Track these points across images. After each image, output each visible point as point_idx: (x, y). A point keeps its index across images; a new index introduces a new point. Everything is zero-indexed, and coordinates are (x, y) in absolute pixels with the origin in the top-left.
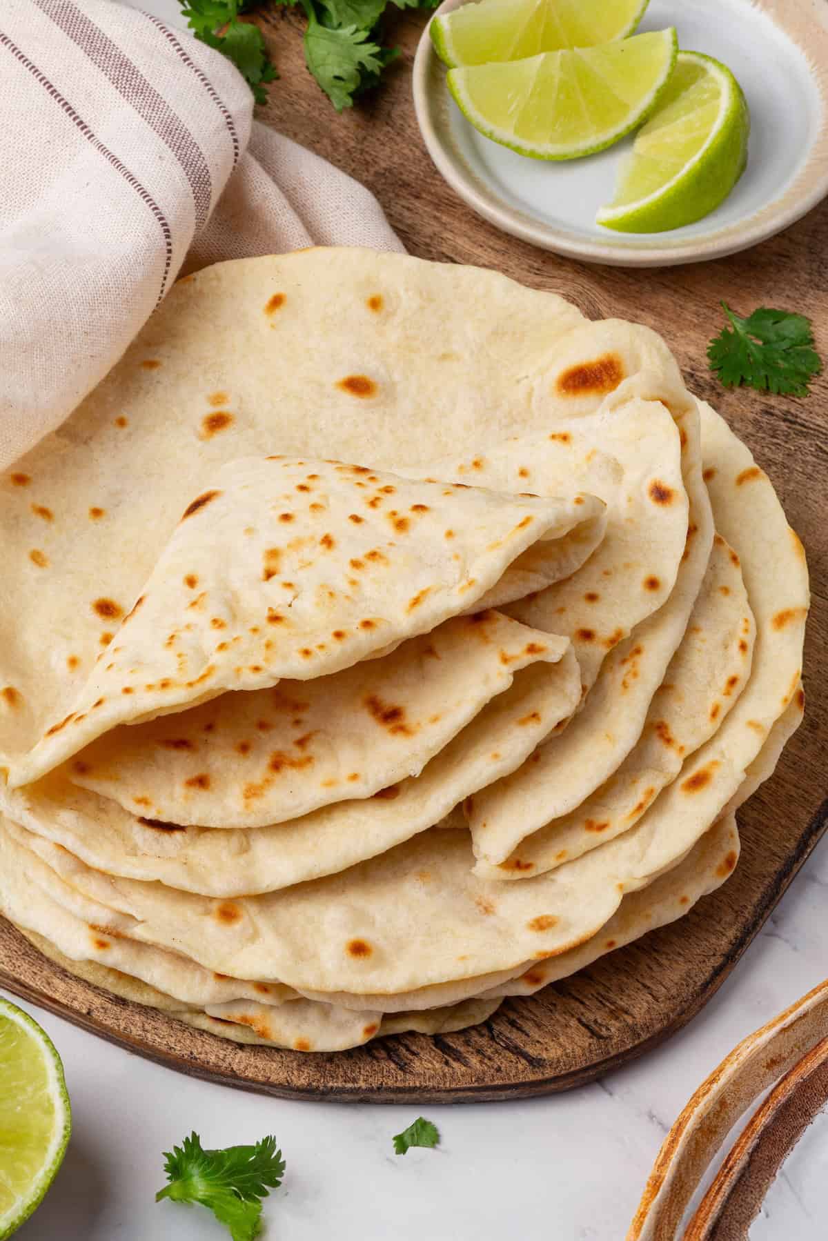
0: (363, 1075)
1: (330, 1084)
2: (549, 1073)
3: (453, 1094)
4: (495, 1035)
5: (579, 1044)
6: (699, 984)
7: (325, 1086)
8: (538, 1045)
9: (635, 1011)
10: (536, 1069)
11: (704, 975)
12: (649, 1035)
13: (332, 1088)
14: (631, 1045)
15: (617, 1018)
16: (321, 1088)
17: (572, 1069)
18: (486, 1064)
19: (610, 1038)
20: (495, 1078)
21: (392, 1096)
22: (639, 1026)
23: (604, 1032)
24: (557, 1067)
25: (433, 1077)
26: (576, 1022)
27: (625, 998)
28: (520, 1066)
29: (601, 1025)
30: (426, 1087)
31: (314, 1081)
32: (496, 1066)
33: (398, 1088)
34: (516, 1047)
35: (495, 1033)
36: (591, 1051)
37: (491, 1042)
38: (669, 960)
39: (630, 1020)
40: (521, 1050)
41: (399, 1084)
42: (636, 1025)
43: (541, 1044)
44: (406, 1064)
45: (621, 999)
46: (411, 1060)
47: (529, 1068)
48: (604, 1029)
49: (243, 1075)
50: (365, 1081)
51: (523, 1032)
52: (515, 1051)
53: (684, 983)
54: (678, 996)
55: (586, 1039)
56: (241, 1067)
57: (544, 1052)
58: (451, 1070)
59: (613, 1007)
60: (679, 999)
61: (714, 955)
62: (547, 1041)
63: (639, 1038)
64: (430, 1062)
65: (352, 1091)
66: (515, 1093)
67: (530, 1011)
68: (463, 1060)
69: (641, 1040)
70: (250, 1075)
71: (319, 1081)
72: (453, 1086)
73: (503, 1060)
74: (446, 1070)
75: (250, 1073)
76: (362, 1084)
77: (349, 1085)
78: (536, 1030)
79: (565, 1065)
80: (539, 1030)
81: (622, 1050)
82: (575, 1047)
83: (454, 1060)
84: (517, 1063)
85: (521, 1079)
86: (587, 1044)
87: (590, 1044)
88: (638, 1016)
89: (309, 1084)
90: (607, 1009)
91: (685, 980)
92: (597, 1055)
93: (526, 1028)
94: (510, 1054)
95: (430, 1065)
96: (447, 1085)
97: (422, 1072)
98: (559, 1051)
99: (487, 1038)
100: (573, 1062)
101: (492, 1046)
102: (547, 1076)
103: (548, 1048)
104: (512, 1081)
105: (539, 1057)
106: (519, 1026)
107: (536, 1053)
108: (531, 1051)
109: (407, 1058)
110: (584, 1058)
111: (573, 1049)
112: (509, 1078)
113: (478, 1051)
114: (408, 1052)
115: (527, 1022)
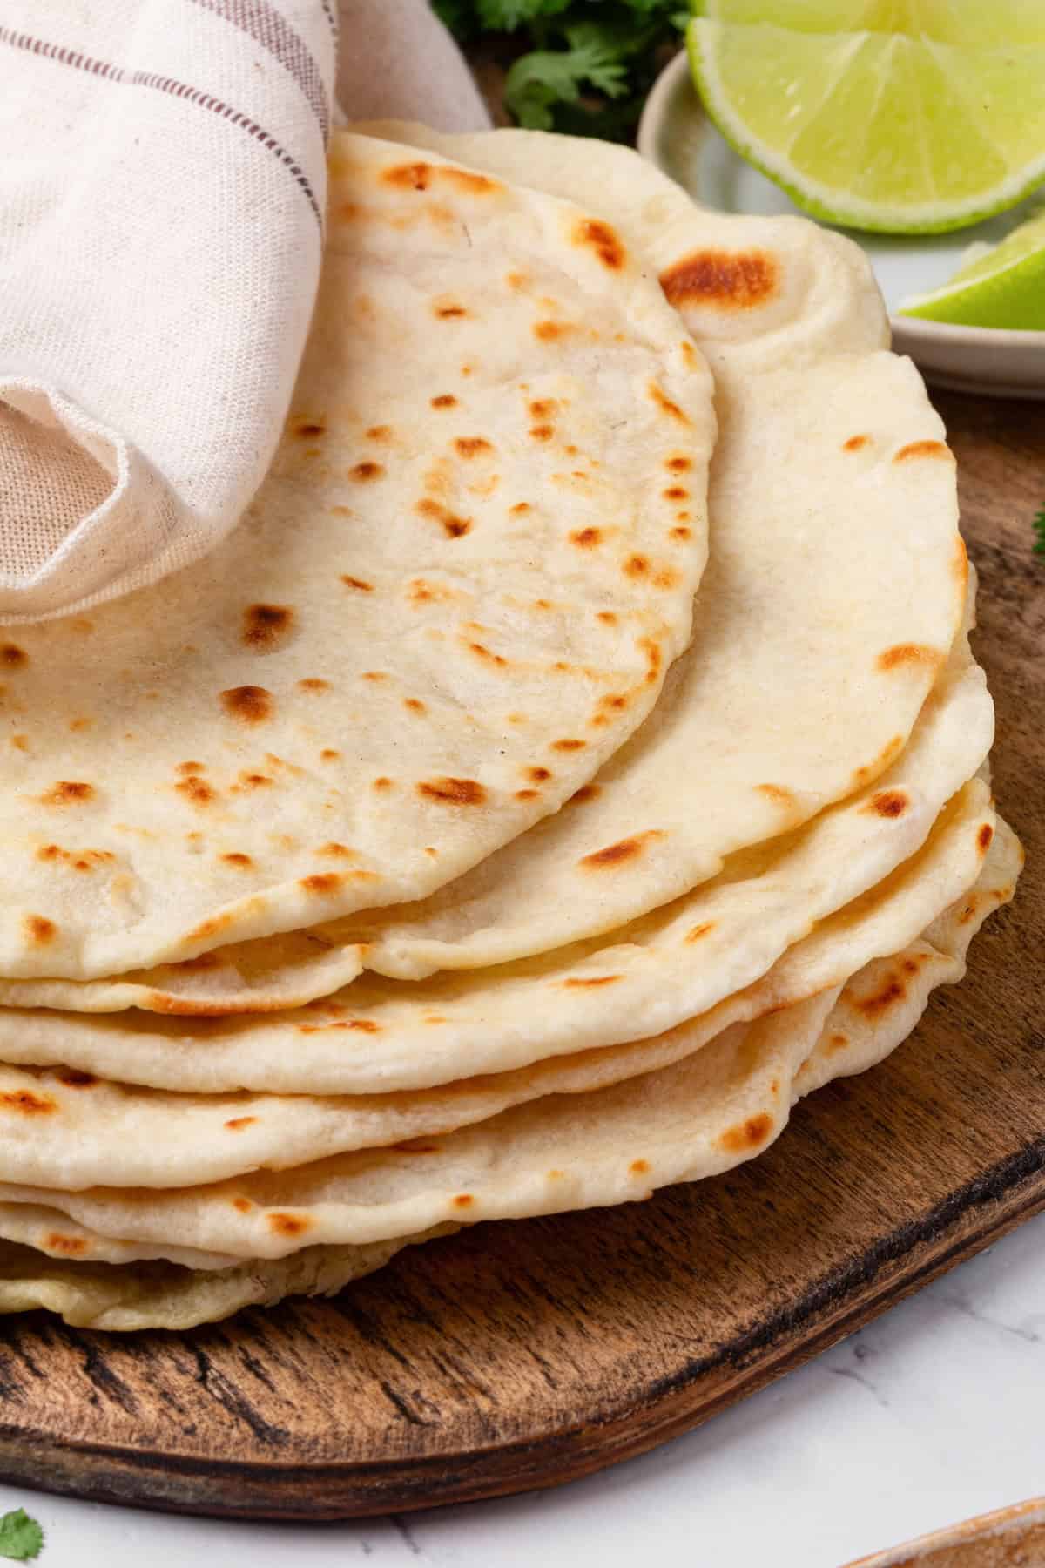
2: (287, 1458)
3: (88, 1459)
4: (211, 1377)
5: (369, 1421)
6: (651, 1378)
8: (285, 1407)
9: (503, 1396)
10: (266, 1446)
11: (665, 1366)
12: (515, 1439)
14: (473, 1447)
15: (461, 1397)
17: (338, 1461)
18: (170, 1418)
19: (434, 1425)
20: (178, 1443)
22: (500, 1419)
23: (426, 1415)
24: (309, 1451)
25: (56, 1417)
26: (378, 1388)
27: (490, 1370)
28: (235, 1435)
29: (424, 1402)
30: (36, 1431)
32: (187, 1424)
34: (242, 1403)
35: (211, 1374)
36: (386, 1440)
37: (196, 1386)
38: (606, 1329)
39: (484, 1404)
40: (248, 1411)
42: (496, 1416)
43: (294, 1407)
44: (15, 1387)
45: (483, 1370)
46: (27, 1383)
47: (252, 1440)
48: (427, 1410)
51: (266, 1382)
52: (237, 1409)
53: (620, 1371)
54: (600, 1388)
55: (384, 1416)
57: (294, 1420)
58: (97, 1412)
59: (461, 1380)
60: (598, 1395)
61: (699, 1340)
63: (493, 1440)
64: (63, 1392)
67: (295, 1354)
68: (127, 1403)
69: (497, 1443)
72: (91, 1439)
73: (206, 1418)
74: (88, 1412)
78: (295, 1384)
79: (325, 1450)
80: (300, 1385)
81: (451, 1450)
82: (358, 1425)
83: (111, 1398)
84: (232, 1427)
85: (230, 1455)
86: (384, 1426)
87: (390, 1428)
88: (504, 1402)
90: (448, 1380)
91: (624, 1366)
92: (396, 1448)
93: (274, 1378)
94: (225, 1411)
95: (60, 1398)
96: (79, 1437)
97: (40, 1405)
98: (324, 1426)
99: (191, 1378)
100: (344, 1450)
101: (194, 1391)
102: (282, 1460)
103: (305, 1416)
104: (212, 1456)
105: (280, 1427)
106: (262, 1371)
107: (275, 1420)
108: (269, 1415)
109: (21, 1378)
110: (370, 1447)
111: (353, 1427)
112: (205, 1450)
113: (164, 1395)
114: (27, 1370)
115: (282, 1369)
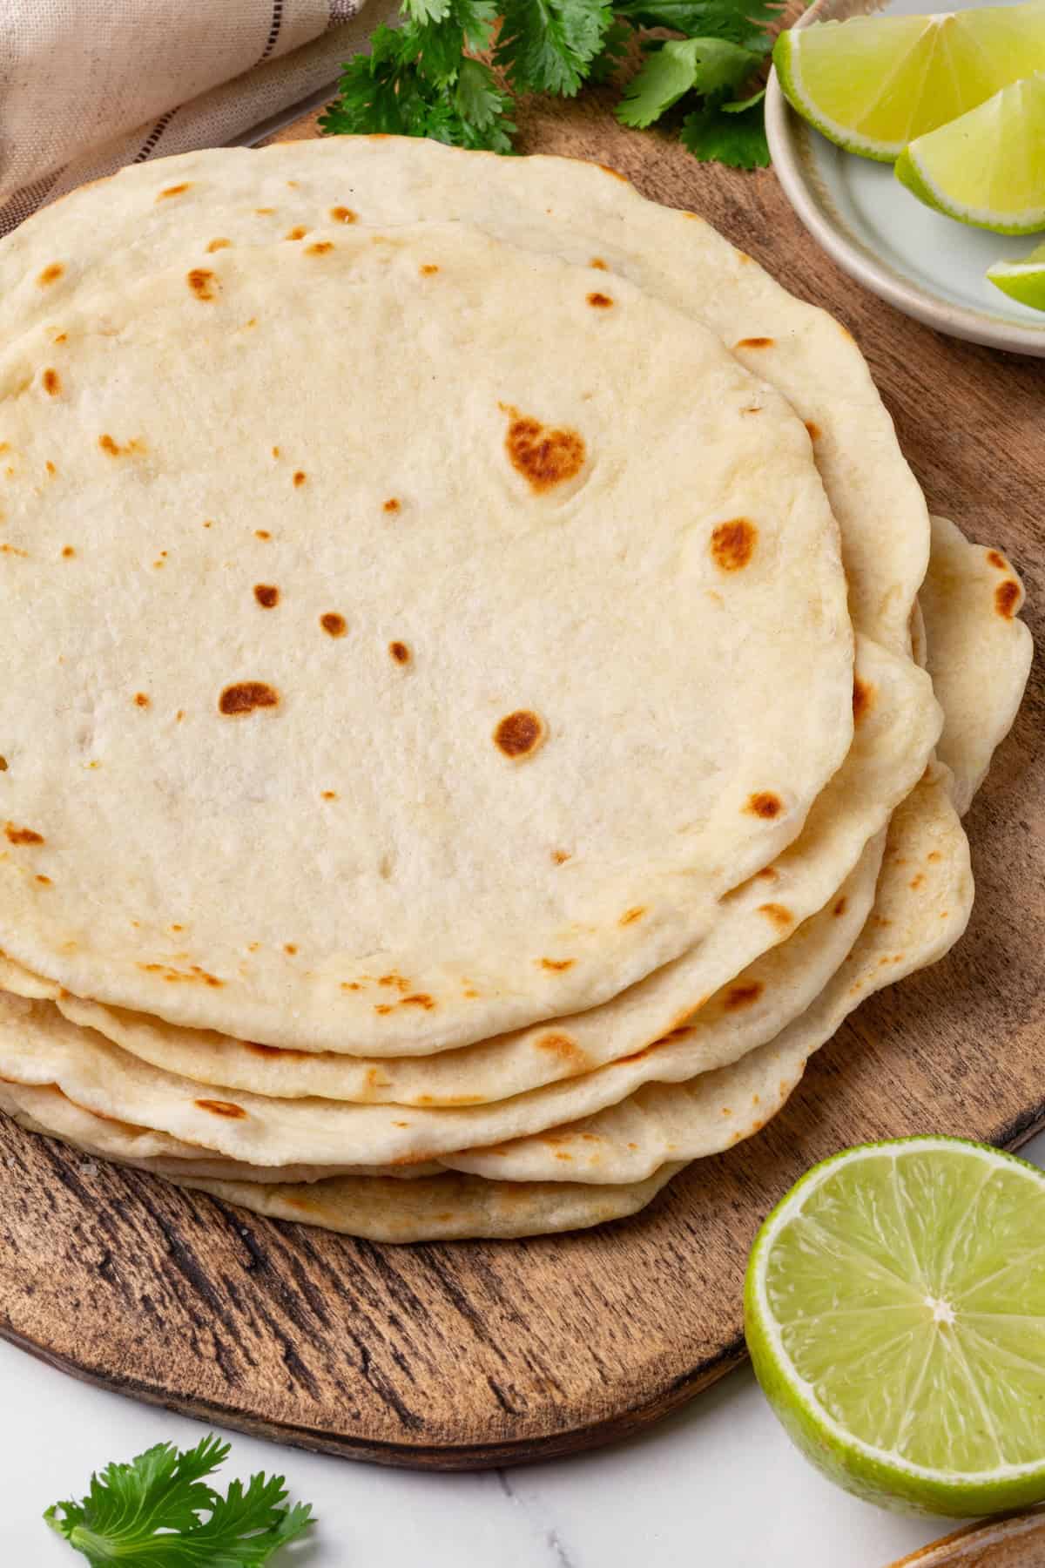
0: (175, 1373)
1: (127, 1373)
2: (423, 1439)
3: (285, 1431)
4: (370, 1368)
5: (478, 1411)
6: (672, 1375)
7: (119, 1374)
8: (422, 1397)
9: (570, 1389)
10: (408, 1430)
11: (684, 1366)
12: (577, 1426)
13: (128, 1378)
14: (549, 1433)
15: (542, 1391)
16: (114, 1375)
17: (457, 1443)
18: (342, 1403)
19: (522, 1415)
20: (348, 1426)
21: (206, 1412)
22: (568, 1410)
23: (518, 1406)
24: (436, 1435)
25: (265, 1400)
26: (485, 1381)
27: (563, 1367)
28: (387, 1420)
29: (516, 1394)
30: (251, 1412)
31: (106, 1362)
32: (354, 1410)
33: (214, 1403)
34: (392, 1392)
35: (371, 1365)
36: (490, 1427)
37: (360, 1377)
38: (644, 1332)
39: (558, 1399)
40: (396, 1399)
41: (217, 1399)
42: (565, 1407)
43: (427, 1397)
44: (236, 1374)
45: (557, 1367)
46: (244, 1370)
47: (398, 1425)
48: (519, 1401)
49: (20, 1329)
50: (174, 1381)
51: (408, 1374)
52: (388, 1397)
53: (652, 1369)
54: (638, 1385)
55: (489, 1407)
56: (20, 1318)
57: (427, 1409)
58: (293, 1397)
59: (543, 1376)
60: (636, 1390)
61: (708, 1342)
62: (436, 1395)
63: (563, 1426)
64: (269, 1380)
65: (153, 1390)
66: (372, 1454)
67: (429, 1350)
68: (313, 1389)
69: (566, 1430)
70: (29, 1332)
71: (114, 1364)
72: (288, 1421)
73: (367, 1405)
74: (287, 1397)
75: (28, 1329)
76: (169, 1385)
77: (152, 1381)
78: (427, 1377)
79: (448, 1435)
80: (431, 1378)
81: (534, 1435)
82: (471, 1414)
83: (302, 1386)
84: (385, 1413)
85: (383, 1436)
86: (489, 1415)
87: (492, 1417)
88: (572, 1397)
89: (100, 1365)
90: (533, 1374)
91: (655, 1366)
92: (496, 1433)
93: (414, 1371)
94: (380, 1400)
95: (267, 1384)
96: (280, 1418)
97: (253, 1390)
98: (447, 1415)
99: (357, 1370)
100: (461, 1435)
101: (359, 1381)
102: (418, 1442)
103: (435, 1405)
104: (370, 1437)
105: (417, 1414)
106: (406, 1364)
107: (415, 1408)
108: (410, 1403)
109: (241, 1367)
110: (478, 1432)
111: (467, 1416)
112: (366, 1432)
113: (339, 1384)
114: (245, 1359)
115: (420, 1363)
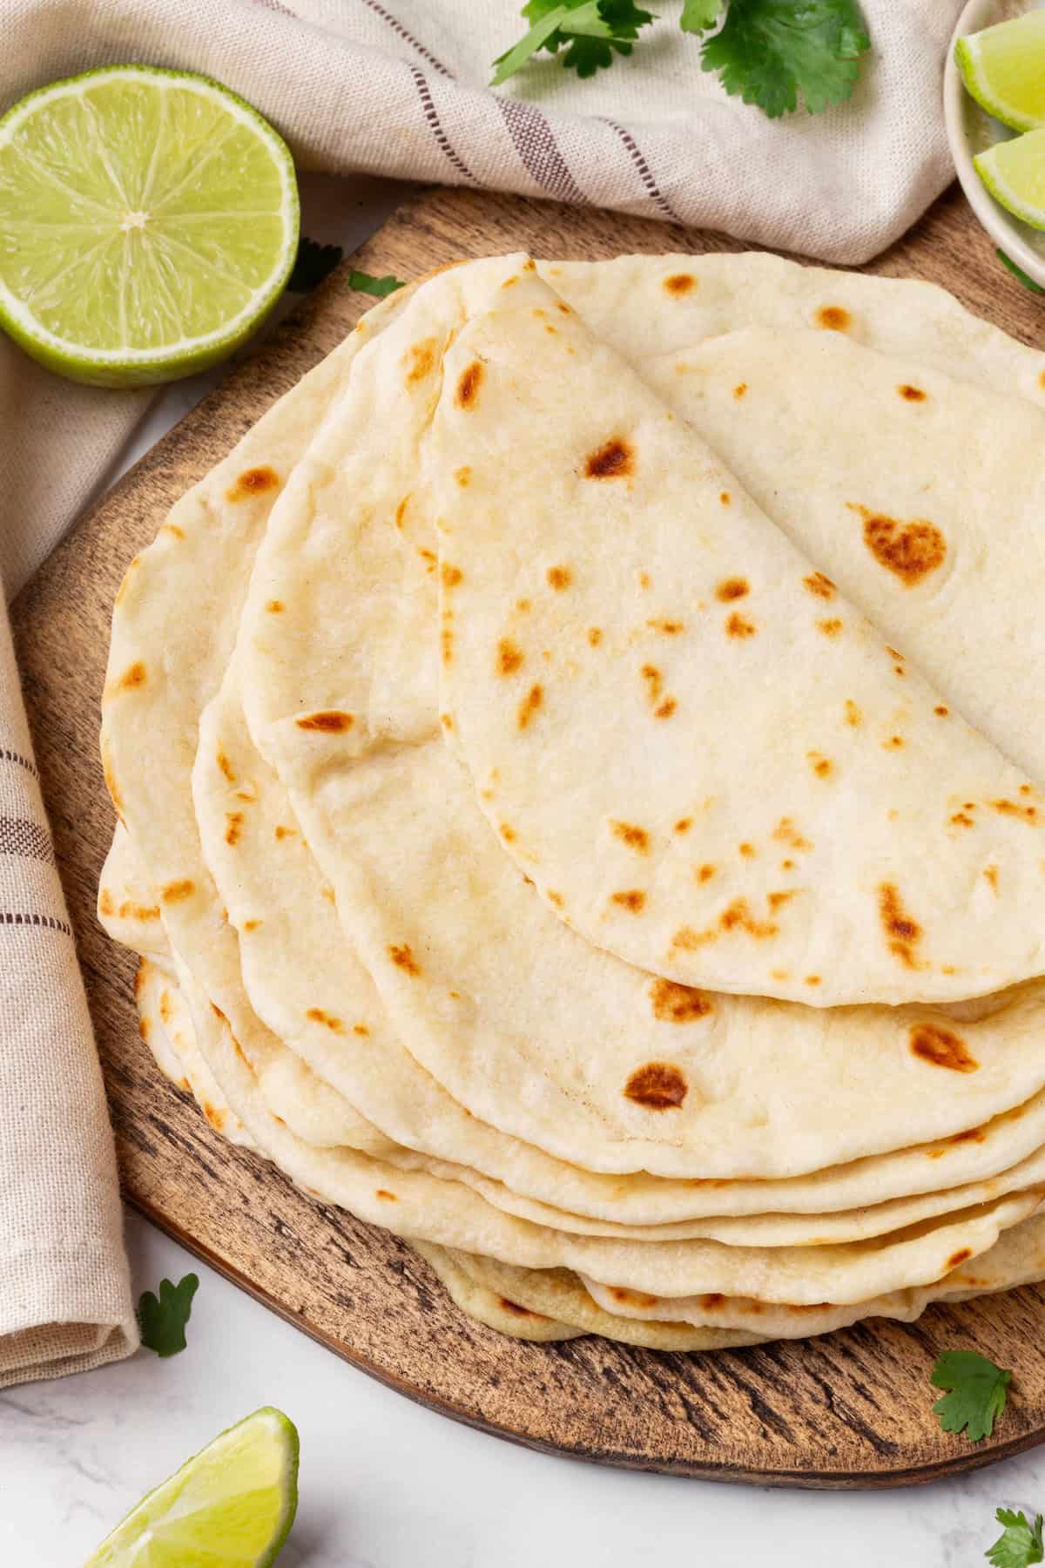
0: (652, 1440)
1: (606, 1447)
2: (900, 1464)
3: (769, 1477)
4: (835, 1403)
7: (600, 1449)
8: (889, 1422)
10: (884, 1457)
13: (608, 1451)
14: (1016, 1437)
16: (594, 1451)
17: (932, 1462)
18: (817, 1442)
20: (827, 1463)
21: (688, 1471)
22: (1031, 1411)
24: (912, 1457)
25: (743, 1452)
28: (863, 1451)
30: (733, 1465)
31: (584, 1440)
32: (830, 1447)
33: (695, 1462)
34: (861, 1423)
35: (835, 1399)
36: (960, 1440)
37: (828, 1413)
39: (1019, 1403)
40: (867, 1428)
41: (698, 1458)
42: (1026, 1409)
43: (895, 1422)
44: (710, 1430)
46: (717, 1425)
47: (874, 1454)
49: (493, 1420)
50: (652, 1447)
51: (872, 1402)
52: (858, 1428)
56: (492, 1410)
57: (898, 1433)
58: (769, 1444)
62: (902, 1418)
63: (1028, 1428)
64: (743, 1431)
65: (634, 1458)
66: (853, 1483)
67: (886, 1375)
68: (787, 1433)
69: (1032, 1431)
70: (503, 1422)
71: (592, 1440)
72: (770, 1467)
73: (840, 1440)
74: (764, 1445)
75: (502, 1419)
76: (648, 1451)
77: (632, 1451)
78: (891, 1402)
79: (923, 1455)
80: (895, 1402)
82: (940, 1431)
83: (775, 1432)
84: (859, 1445)
85: (862, 1467)
88: (1031, 1398)
89: (579, 1443)
92: (968, 1446)
93: (877, 1399)
94: (852, 1432)
95: (742, 1436)
96: (762, 1465)
97: (731, 1444)
98: (918, 1436)
99: (823, 1407)
100: (935, 1453)
101: (828, 1417)
102: (897, 1467)
103: (904, 1429)
104: (851, 1470)
105: (890, 1440)
106: (868, 1393)
107: (887, 1434)
108: (882, 1430)
109: (713, 1423)
110: (951, 1448)
111: (937, 1434)
112: (846, 1466)
113: (809, 1424)
114: (715, 1414)
115: (881, 1390)
